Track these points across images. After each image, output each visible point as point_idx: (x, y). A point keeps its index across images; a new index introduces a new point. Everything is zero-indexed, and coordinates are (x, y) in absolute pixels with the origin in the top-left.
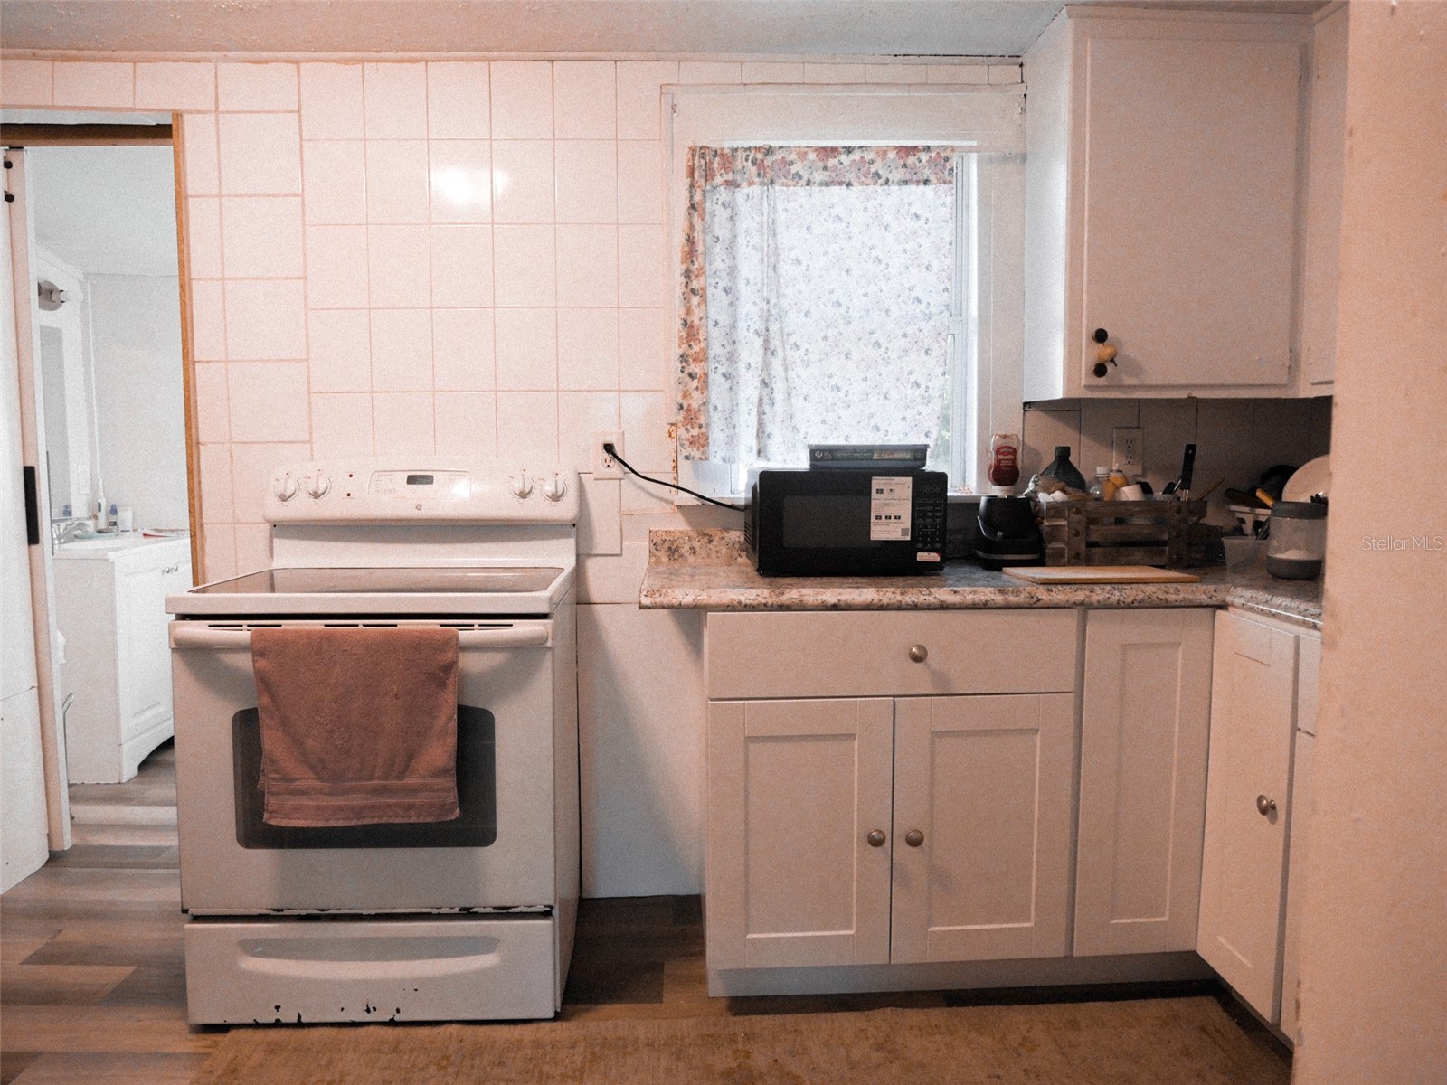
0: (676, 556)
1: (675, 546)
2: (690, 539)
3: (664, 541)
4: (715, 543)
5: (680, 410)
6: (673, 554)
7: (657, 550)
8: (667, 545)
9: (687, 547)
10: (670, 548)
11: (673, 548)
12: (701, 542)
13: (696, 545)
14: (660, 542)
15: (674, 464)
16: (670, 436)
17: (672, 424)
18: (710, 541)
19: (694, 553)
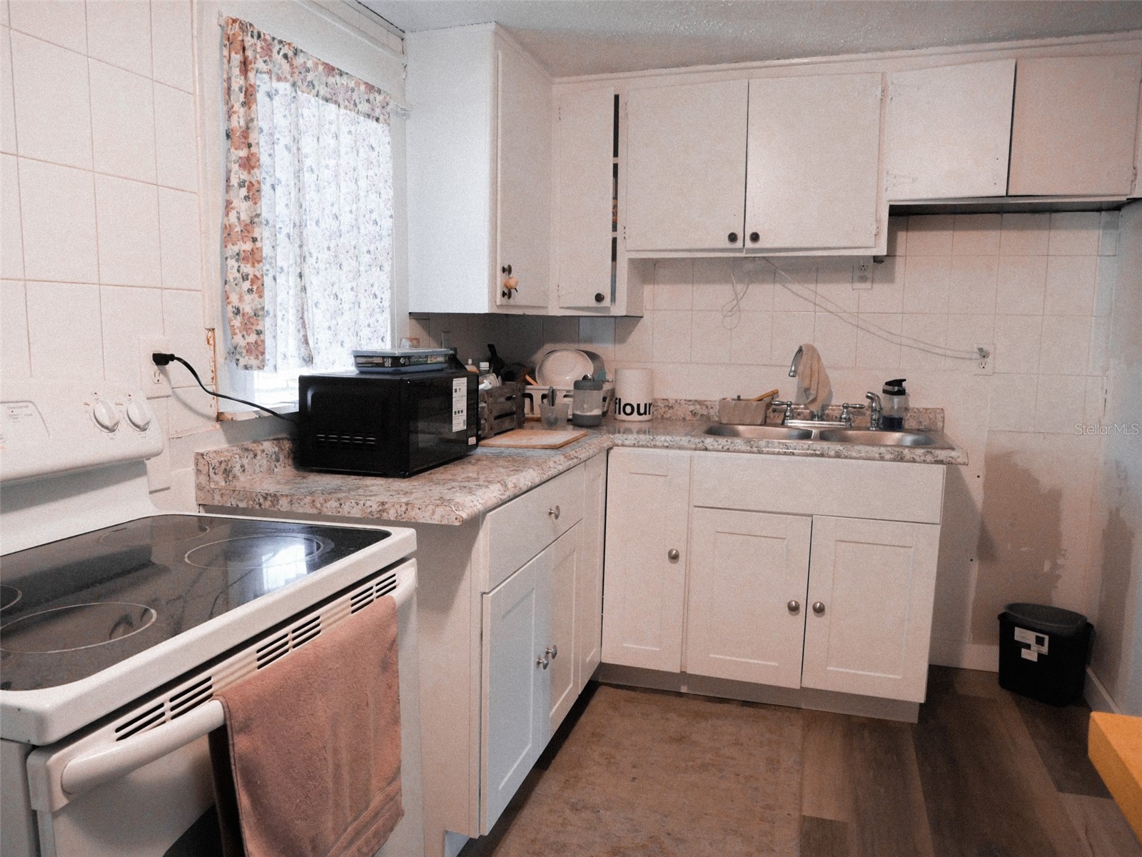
0: (230, 478)
1: (229, 466)
2: (240, 457)
3: (221, 463)
4: (259, 457)
5: (237, 314)
6: (228, 476)
7: (215, 474)
8: (223, 466)
9: (238, 466)
10: (225, 469)
11: (228, 469)
12: (249, 458)
13: (245, 461)
14: (218, 465)
15: (212, 375)
16: (208, 343)
17: (209, 330)
18: (255, 456)
19: (244, 471)
